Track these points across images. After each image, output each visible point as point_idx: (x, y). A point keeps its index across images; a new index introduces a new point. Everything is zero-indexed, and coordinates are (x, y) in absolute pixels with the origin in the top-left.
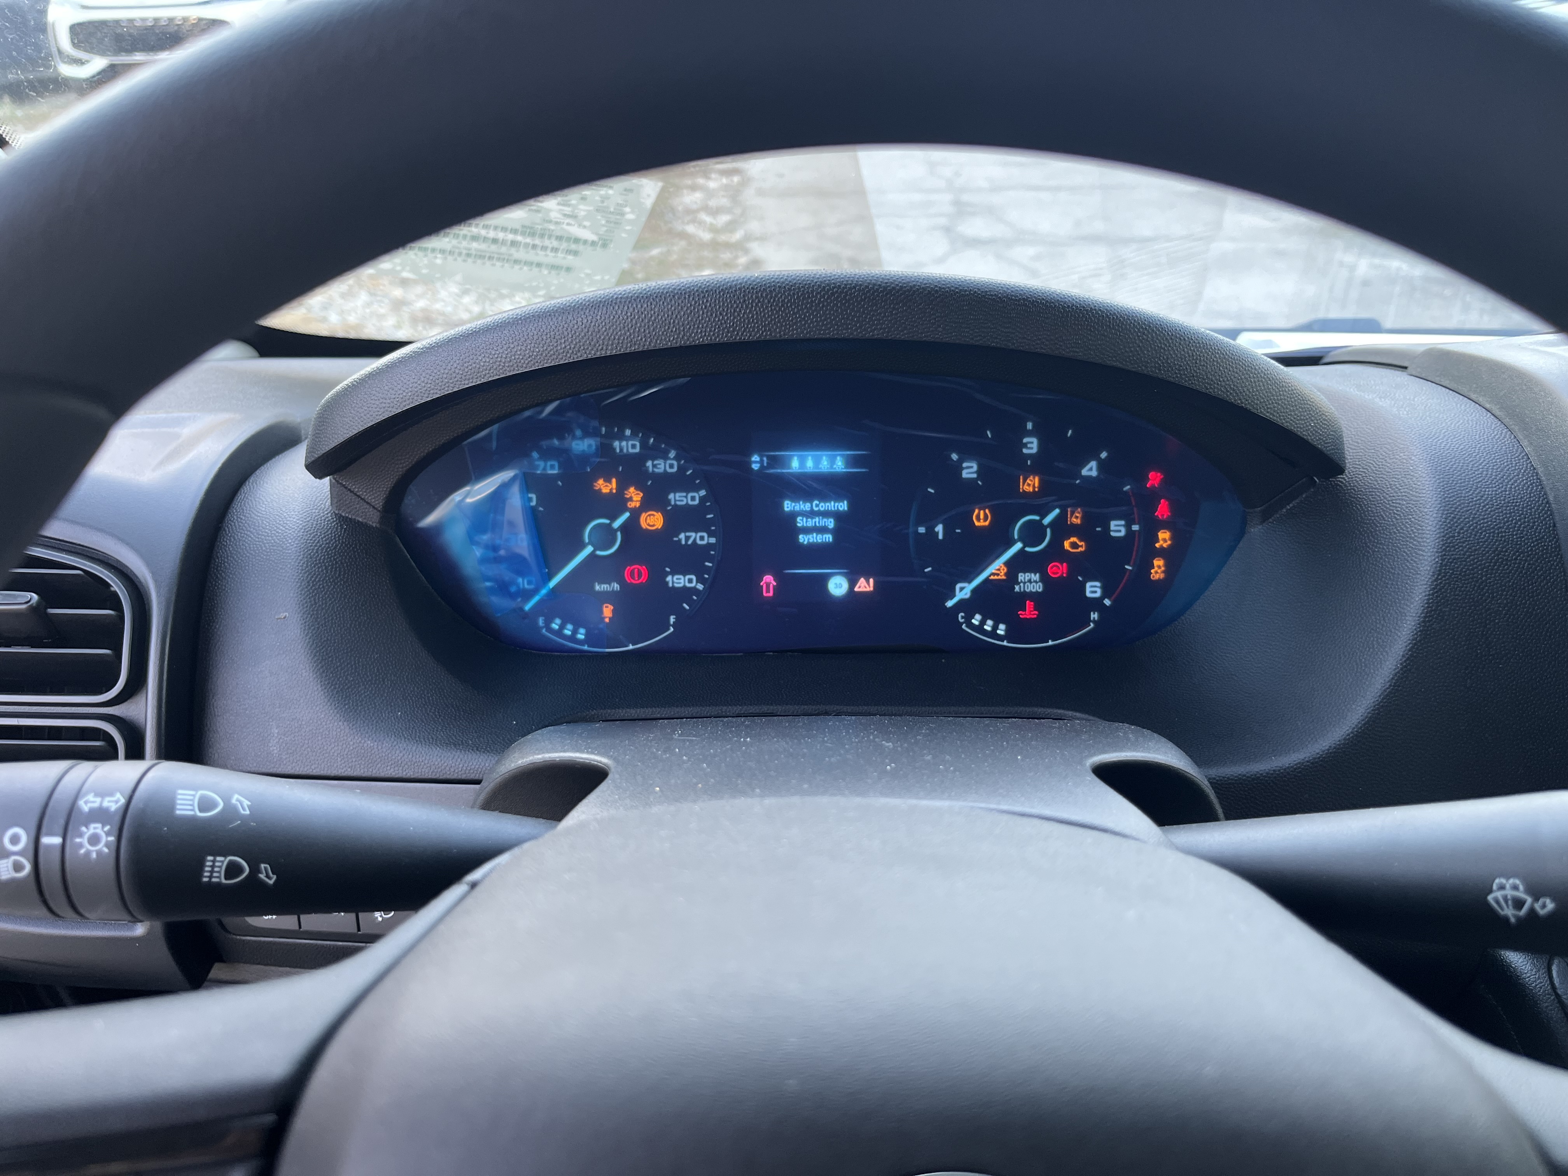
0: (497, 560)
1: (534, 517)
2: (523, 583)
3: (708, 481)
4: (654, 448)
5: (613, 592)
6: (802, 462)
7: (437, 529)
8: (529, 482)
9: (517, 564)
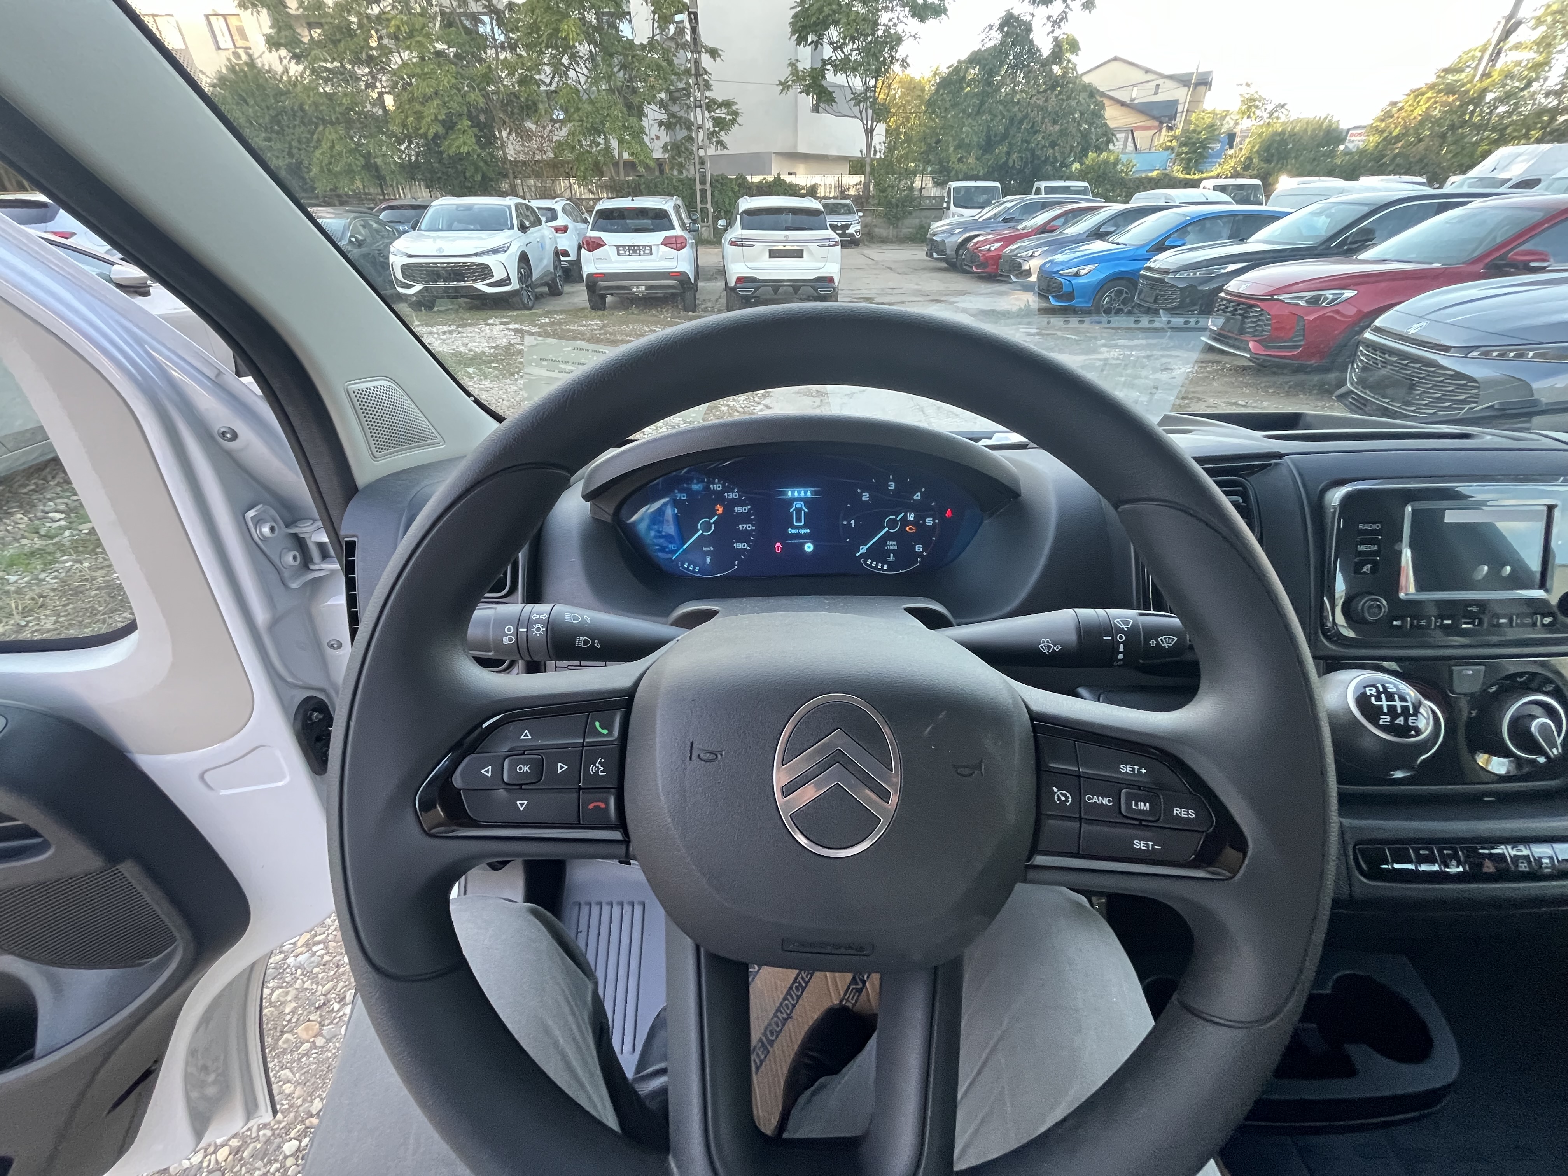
0: (663, 537)
1: (677, 518)
2: (672, 547)
3: (751, 501)
4: (728, 487)
5: (710, 551)
6: (793, 493)
7: (634, 524)
8: (676, 503)
9: (669, 538)
